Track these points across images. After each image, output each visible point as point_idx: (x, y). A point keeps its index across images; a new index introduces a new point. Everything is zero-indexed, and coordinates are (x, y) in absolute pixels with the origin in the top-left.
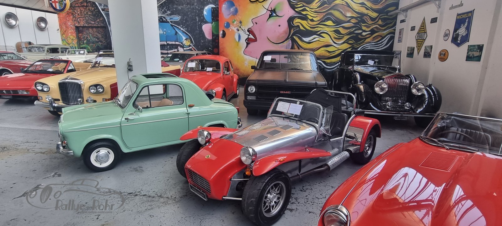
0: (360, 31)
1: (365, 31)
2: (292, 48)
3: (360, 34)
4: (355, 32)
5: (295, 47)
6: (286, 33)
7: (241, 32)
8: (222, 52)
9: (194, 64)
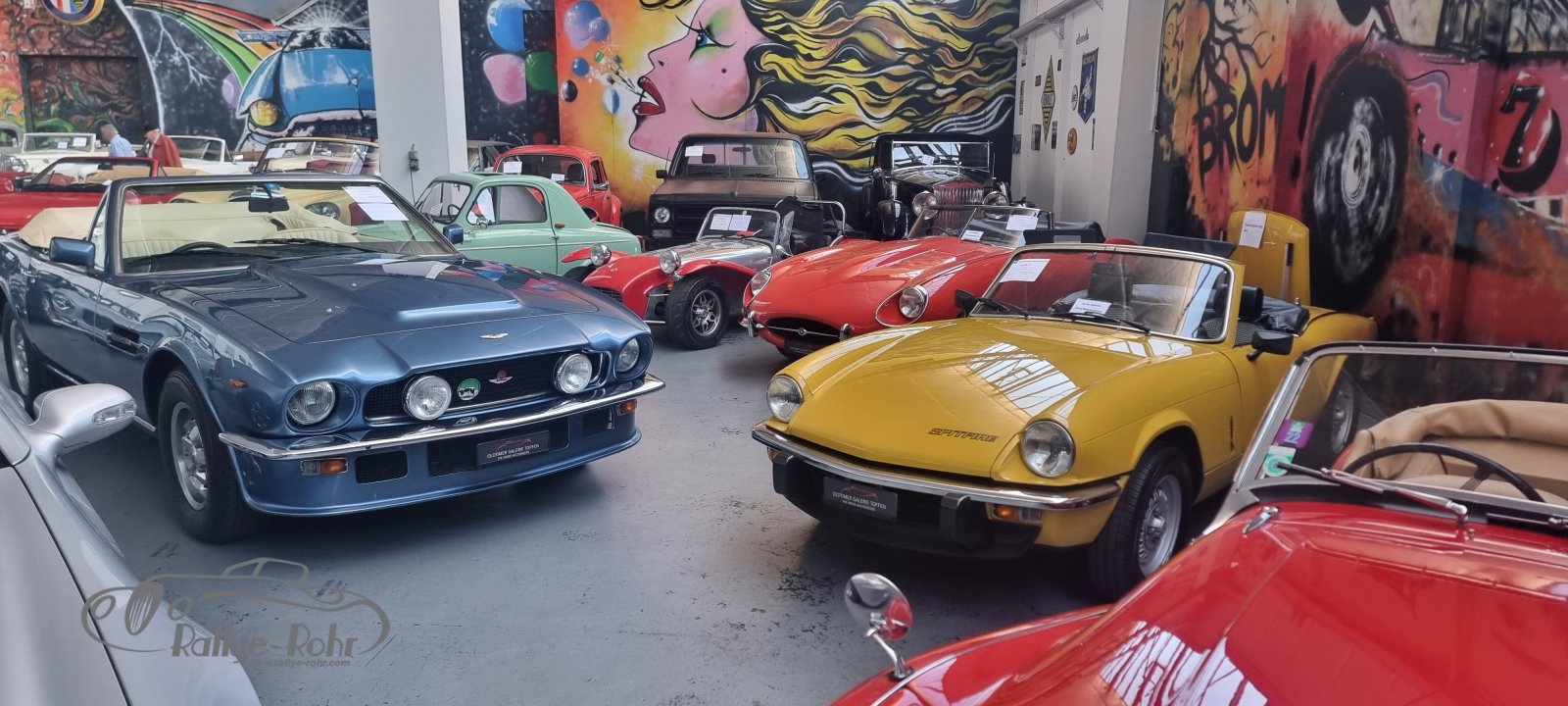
0: (930, 87)
1: (941, 86)
2: (761, 128)
3: (932, 93)
4: (918, 88)
5: (769, 126)
6: (743, 91)
7: (619, 87)
8: (570, 142)
9: (518, 166)
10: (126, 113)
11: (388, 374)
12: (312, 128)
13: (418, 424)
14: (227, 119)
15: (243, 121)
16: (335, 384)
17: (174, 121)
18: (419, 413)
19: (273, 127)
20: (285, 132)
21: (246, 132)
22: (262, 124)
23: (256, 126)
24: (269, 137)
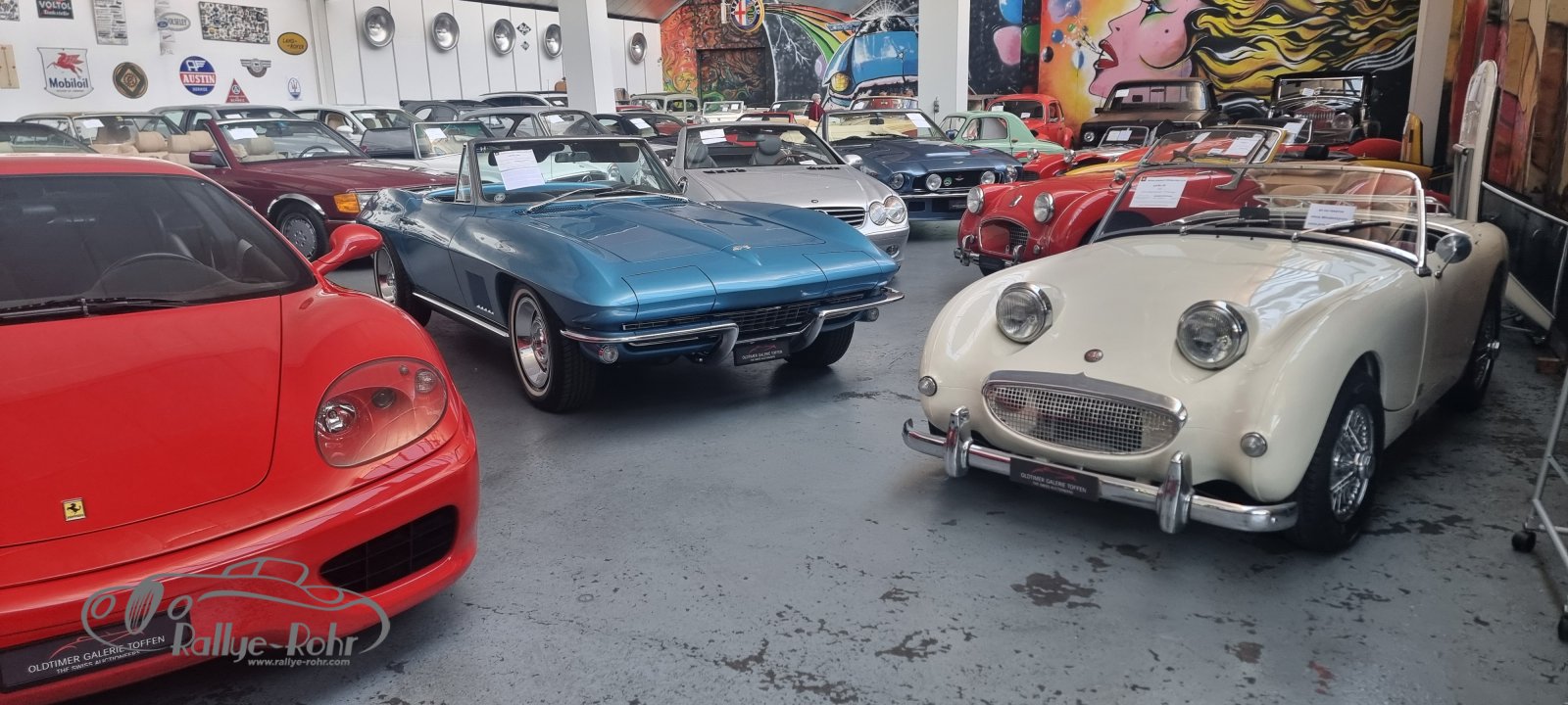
0: (1345, 32)
1: (1355, 31)
2: (1194, 73)
3: (1346, 37)
4: (1334, 34)
5: (1200, 72)
6: (1181, 46)
8: (1045, 92)
9: (1001, 108)
10: (755, 87)
11: (921, 173)
12: (870, 91)
13: (930, 192)
14: (817, 87)
15: (826, 89)
16: (904, 174)
17: (784, 90)
18: (931, 188)
19: (846, 92)
20: (853, 95)
21: (828, 96)
22: (838, 90)
23: (834, 92)
24: (842, 99)
